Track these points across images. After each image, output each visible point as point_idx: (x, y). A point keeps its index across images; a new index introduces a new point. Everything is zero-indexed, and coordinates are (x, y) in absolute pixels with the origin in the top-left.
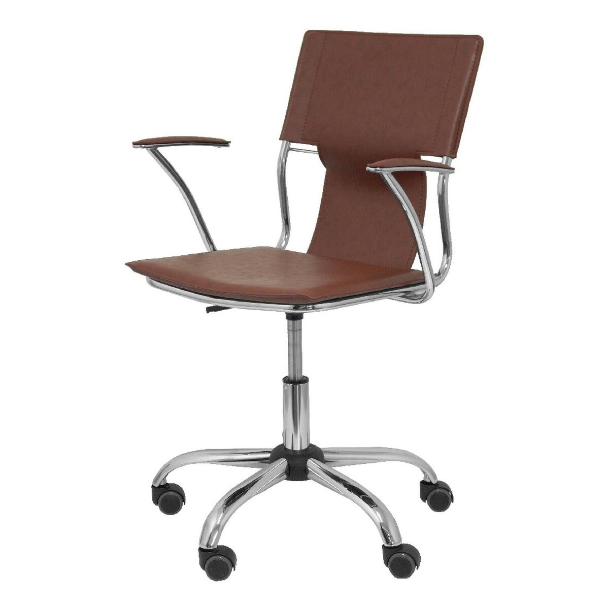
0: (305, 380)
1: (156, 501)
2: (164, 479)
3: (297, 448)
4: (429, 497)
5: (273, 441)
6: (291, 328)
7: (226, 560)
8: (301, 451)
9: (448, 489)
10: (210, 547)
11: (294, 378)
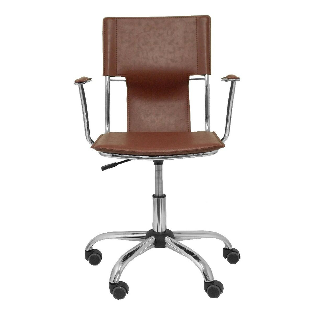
0: (164, 196)
1: (87, 258)
2: (91, 247)
3: (160, 231)
4: (228, 256)
5: (148, 227)
6: (157, 170)
7: (123, 289)
8: (162, 232)
9: (237, 252)
10: (115, 282)
11: (158, 195)
